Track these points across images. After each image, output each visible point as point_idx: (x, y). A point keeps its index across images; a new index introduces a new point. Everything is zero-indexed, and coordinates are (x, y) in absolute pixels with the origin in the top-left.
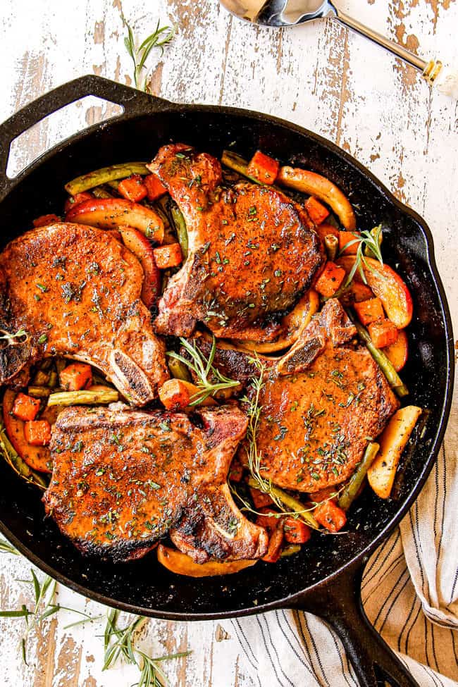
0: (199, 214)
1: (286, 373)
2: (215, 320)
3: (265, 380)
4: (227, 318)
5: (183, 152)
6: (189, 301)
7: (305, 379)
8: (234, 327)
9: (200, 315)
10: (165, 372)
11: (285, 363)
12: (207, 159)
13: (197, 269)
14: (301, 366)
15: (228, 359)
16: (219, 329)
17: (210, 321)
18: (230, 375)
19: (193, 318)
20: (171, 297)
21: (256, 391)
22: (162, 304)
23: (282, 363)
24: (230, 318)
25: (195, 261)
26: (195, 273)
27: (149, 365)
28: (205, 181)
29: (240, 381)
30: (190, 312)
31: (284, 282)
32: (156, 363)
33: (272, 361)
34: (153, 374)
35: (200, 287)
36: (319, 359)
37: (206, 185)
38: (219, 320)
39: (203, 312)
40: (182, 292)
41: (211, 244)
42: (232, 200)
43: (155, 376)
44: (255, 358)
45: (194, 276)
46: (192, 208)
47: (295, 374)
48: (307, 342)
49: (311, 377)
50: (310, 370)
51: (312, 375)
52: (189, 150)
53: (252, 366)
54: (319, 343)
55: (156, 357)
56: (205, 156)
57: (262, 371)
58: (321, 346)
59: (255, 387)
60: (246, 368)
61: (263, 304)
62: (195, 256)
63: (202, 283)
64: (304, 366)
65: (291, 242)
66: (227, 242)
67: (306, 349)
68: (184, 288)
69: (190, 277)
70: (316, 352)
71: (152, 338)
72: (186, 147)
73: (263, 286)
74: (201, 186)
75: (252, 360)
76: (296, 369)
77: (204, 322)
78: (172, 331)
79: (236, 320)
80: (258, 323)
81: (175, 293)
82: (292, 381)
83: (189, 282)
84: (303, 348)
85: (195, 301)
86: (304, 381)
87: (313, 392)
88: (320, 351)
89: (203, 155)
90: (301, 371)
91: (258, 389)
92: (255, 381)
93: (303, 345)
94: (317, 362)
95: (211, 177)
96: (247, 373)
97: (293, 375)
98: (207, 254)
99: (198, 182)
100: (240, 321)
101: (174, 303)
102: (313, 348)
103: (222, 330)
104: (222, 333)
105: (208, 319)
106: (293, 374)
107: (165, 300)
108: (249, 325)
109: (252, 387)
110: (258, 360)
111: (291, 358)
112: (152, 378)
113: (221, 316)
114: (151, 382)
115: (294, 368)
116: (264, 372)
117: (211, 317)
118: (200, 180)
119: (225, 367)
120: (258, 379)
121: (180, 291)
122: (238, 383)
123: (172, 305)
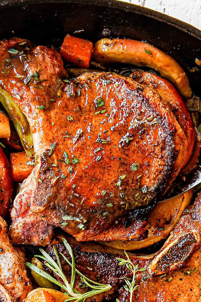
0: (41, 113)
1: (160, 273)
2: (73, 224)
3: (138, 282)
4: (85, 221)
5: (16, 47)
6: (40, 208)
7: (182, 277)
8: (95, 229)
9: (56, 221)
10: (26, 284)
11: (159, 262)
12: (42, 52)
13: (45, 172)
14: (175, 264)
15: (96, 262)
16: (79, 233)
17: (67, 225)
18: (100, 279)
19: (48, 225)
20: (21, 205)
21: (129, 293)
22: (13, 213)
23: (155, 262)
24: (89, 221)
25: (42, 164)
26: (43, 177)
27: (8, 279)
28: (43, 77)
29: (111, 284)
30: (43, 219)
31: (142, 176)
32: (16, 276)
33: (144, 260)
34: (13, 288)
35: (50, 192)
36: (196, 255)
37: (45, 80)
38: (77, 223)
39: (59, 217)
40: (32, 200)
41: (57, 144)
42: (76, 93)
43: (16, 290)
44: (126, 259)
45: (43, 181)
46: (33, 107)
47: (170, 273)
48: (180, 238)
49: (187, 274)
50: (186, 267)
51: (189, 272)
52: (23, 44)
53: (124, 268)
54: (194, 238)
55: (16, 270)
56: (42, 49)
57: (134, 272)
58: (196, 242)
59: (127, 289)
60: (116, 270)
61: (122, 203)
62: (42, 159)
63: (51, 187)
64: (180, 263)
65: (144, 132)
66: (75, 139)
67: (180, 245)
68: (33, 195)
69: (39, 182)
70: (191, 248)
71: (10, 249)
72: (20, 40)
73: (119, 183)
74: (40, 83)
75: (123, 262)
76: (171, 267)
77: (62, 227)
78: (29, 241)
79: (95, 221)
80: (120, 223)
81: (24, 201)
82: (167, 281)
83: (38, 188)
84: (177, 245)
85: (47, 207)
86: (181, 279)
87: (191, 290)
88: (195, 246)
89: (38, 48)
90: (177, 269)
91: (132, 292)
92: (128, 282)
93: (176, 241)
94: (192, 258)
95: (50, 71)
96: (118, 276)
97: (167, 274)
98: (54, 155)
99: (36, 79)
100: (100, 222)
101: (26, 211)
102: (188, 244)
103: (82, 233)
104: (84, 237)
105: (65, 224)
106: (169, 273)
107: (16, 209)
108: (111, 226)
109: (124, 289)
110: (129, 261)
111: (164, 257)
112: (13, 292)
113: (78, 220)
114: (13, 296)
115: (169, 267)
116: (137, 273)
117: (67, 221)
118: (39, 77)
119: (94, 270)
120: (131, 281)
121: (30, 198)
122: (109, 287)
123: (24, 214)
